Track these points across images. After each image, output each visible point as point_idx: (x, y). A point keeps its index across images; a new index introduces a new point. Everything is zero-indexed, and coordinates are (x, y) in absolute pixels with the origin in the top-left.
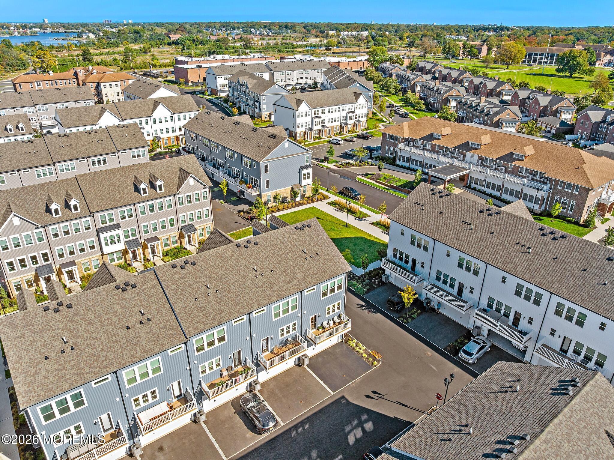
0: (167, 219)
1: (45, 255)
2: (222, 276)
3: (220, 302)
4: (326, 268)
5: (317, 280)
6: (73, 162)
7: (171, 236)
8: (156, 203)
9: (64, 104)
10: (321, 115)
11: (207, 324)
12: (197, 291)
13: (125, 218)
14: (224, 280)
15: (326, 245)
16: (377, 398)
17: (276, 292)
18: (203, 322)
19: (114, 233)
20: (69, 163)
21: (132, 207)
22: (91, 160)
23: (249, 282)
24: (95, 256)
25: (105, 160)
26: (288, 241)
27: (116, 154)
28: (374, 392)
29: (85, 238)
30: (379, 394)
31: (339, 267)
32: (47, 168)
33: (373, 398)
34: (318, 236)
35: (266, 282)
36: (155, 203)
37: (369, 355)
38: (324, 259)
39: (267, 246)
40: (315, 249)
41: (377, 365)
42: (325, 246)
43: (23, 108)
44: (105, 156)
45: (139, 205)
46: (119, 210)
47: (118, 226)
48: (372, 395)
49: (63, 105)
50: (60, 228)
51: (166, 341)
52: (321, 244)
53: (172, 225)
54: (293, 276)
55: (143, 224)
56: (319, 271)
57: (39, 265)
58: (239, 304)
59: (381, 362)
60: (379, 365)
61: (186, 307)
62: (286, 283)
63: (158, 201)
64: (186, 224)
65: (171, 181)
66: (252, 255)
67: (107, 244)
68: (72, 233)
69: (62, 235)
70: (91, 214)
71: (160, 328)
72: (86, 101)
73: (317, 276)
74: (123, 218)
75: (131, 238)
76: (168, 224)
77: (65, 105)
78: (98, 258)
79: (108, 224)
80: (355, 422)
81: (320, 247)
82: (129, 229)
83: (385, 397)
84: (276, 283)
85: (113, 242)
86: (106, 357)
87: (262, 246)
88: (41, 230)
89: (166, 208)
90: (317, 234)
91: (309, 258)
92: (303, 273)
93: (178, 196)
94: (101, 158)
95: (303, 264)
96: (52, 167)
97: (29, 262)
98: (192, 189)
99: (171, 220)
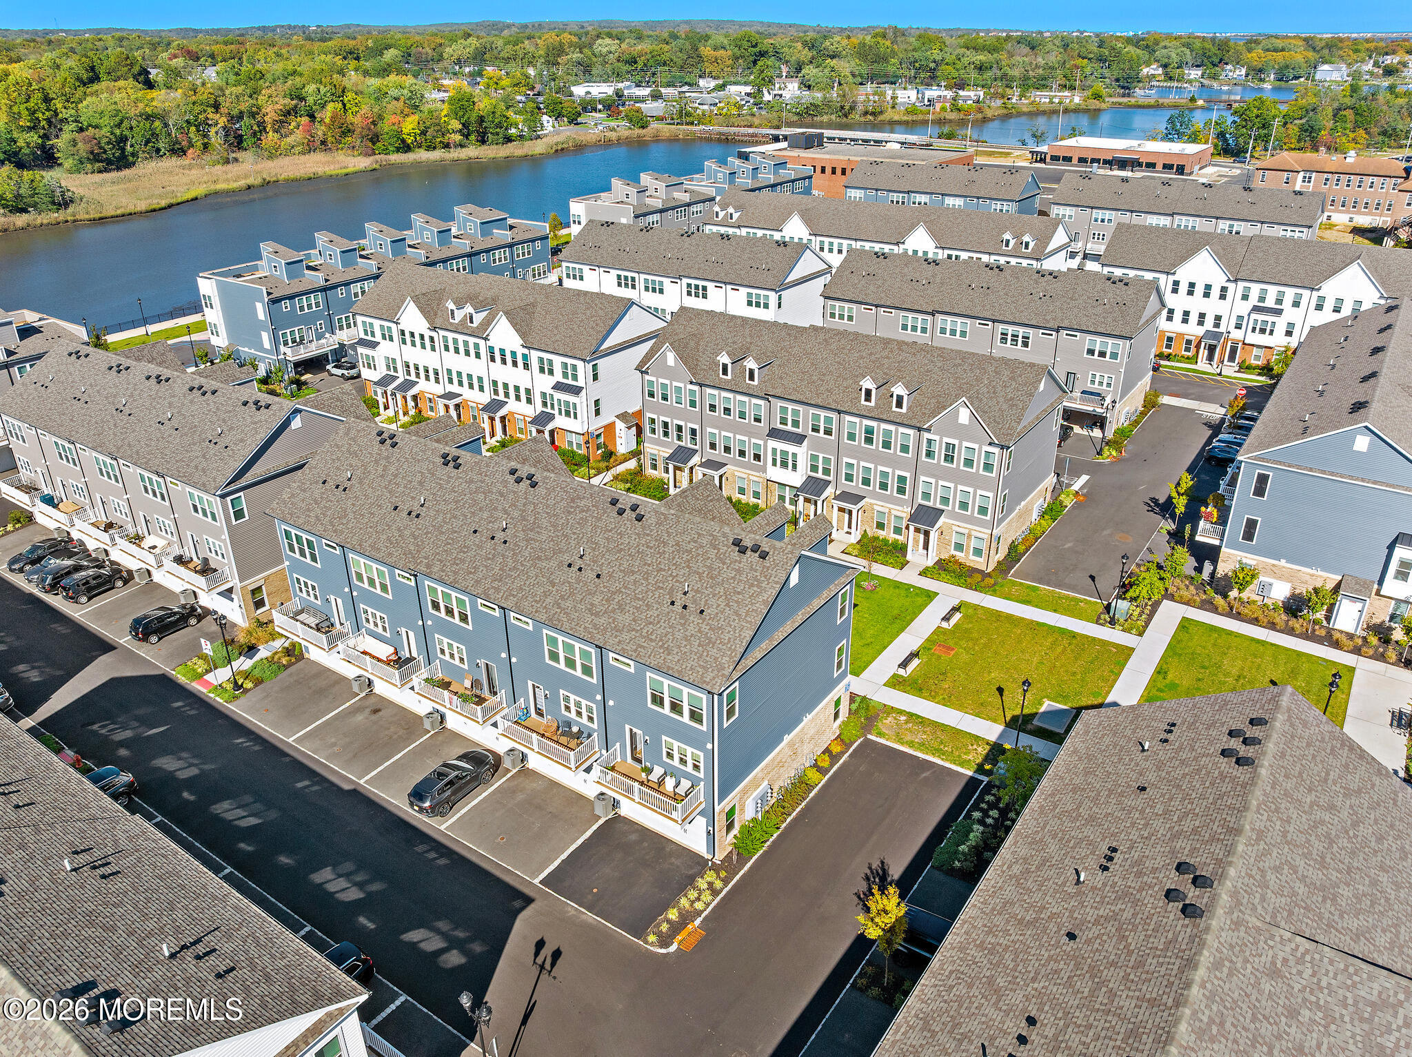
0: (894, 473)
1: (693, 432)
2: (538, 527)
3: (489, 559)
4: (680, 647)
5: (635, 651)
6: (968, 321)
7: (893, 512)
8: (881, 428)
9: (1235, 223)
11: (443, 571)
12: (490, 522)
13: (818, 431)
14: (531, 535)
15: (743, 612)
16: (540, 960)
17: (559, 610)
18: (444, 565)
19: (791, 448)
20: (959, 320)
21: (834, 415)
22: (1001, 327)
23: (553, 564)
24: (758, 474)
25: (1028, 338)
26: (690, 552)
27: (1054, 333)
28: (557, 954)
29: (751, 435)
30: (553, 965)
31: (703, 667)
32: (920, 317)
33: (537, 954)
34: (752, 585)
35: (569, 583)
36: (879, 427)
37: (681, 925)
38: (700, 631)
39: (648, 535)
40: (712, 601)
41: (652, 944)
42: (736, 613)
44: (1031, 331)
45: (848, 418)
46: (812, 411)
47: (799, 439)
48: (547, 952)
49: (1231, 226)
50: (720, 397)
51: (396, 554)
52: (737, 602)
53: (901, 490)
54: (614, 611)
55: (846, 460)
56: (661, 640)
57: (683, 444)
58: (500, 580)
59: (663, 951)
61: (456, 532)
62: (590, 610)
63: (884, 426)
64: (930, 504)
66: (610, 531)
67: (774, 462)
68: (735, 415)
69: (720, 411)
70: (766, 397)
71: (413, 535)
72: (1289, 228)
73: (645, 644)
74: (816, 430)
75: (819, 474)
76: (893, 485)
77: (1238, 226)
78: (761, 480)
79: (789, 428)
80: (461, 934)
81: (727, 605)
82: (821, 456)
83: (544, 977)
84: (579, 597)
85: (784, 465)
87: (643, 528)
88: (696, 388)
89: (895, 449)
90: (758, 581)
91: (678, 607)
92: (634, 620)
93: (926, 435)
94: (1021, 331)
95: (656, 606)
96: (929, 318)
97: (673, 432)
98: (962, 432)
99: (902, 479)
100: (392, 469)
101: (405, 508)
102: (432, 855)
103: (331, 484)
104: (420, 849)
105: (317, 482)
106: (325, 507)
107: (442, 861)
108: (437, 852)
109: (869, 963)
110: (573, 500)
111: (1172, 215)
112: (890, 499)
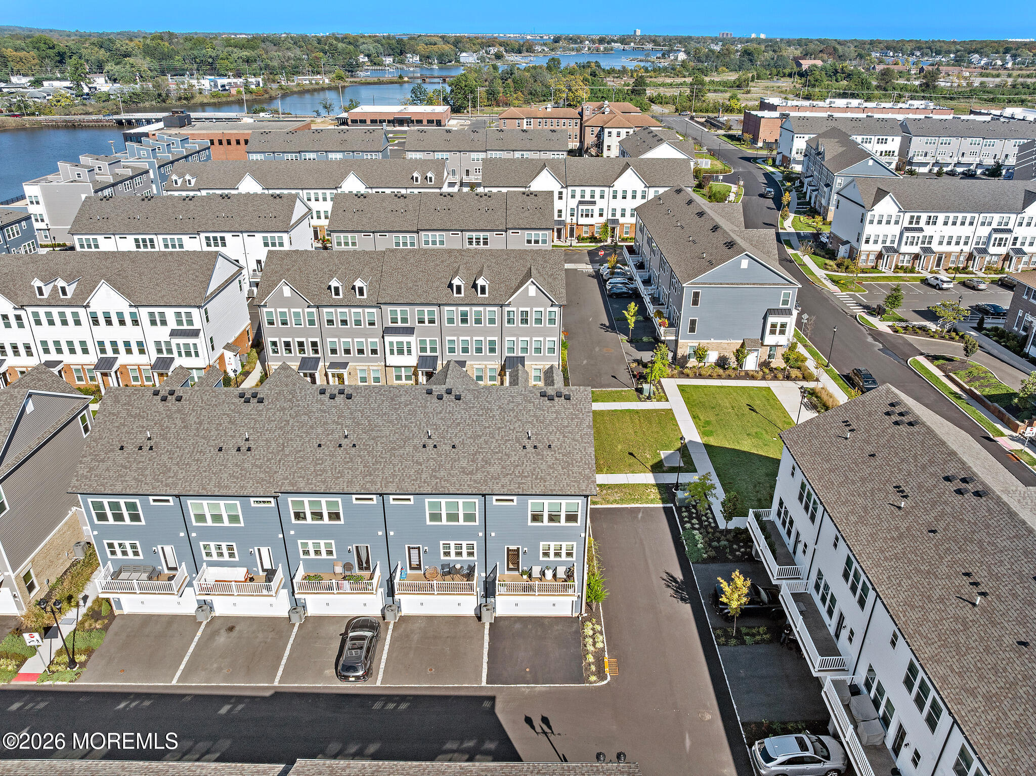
0: (485, 340)
1: (314, 344)
2: (376, 426)
3: (348, 462)
4: (550, 475)
5: (519, 487)
6: (444, 233)
7: (488, 366)
8: (472, 311)
9: (525, 153)
10: (925, 228)
11: (311, 484)
12: (328, 434)
13: (423, 322)
14: (374, 434)
15: (578, 437)
16: (539, 730)
17: (438, 480)
18: (308, 479)
19: (404, 339)
20: (437, 234)
21: (435, 309)
22: (468, 234)
23: (409, 449)
24: (376, 364)
25: (488, 239)
26: (513, 410)
27: (504, 233)
28: (545, 720)
29: (366, 336)
30: (550, 727)
31: (575, 482)
32: (408, 235)
33: (533, 727)
34: (572, 419)
35: (432, 459)
36: (471, 310)
37: (599, 662)
38: (556, 459)
39: (473, 407)
40: (552, 438)
41: (595, 682)
42: (574, 439)
43: (472, 153)
44: (488, 234)
45: (447, 308)
46: (417, 308)
47: (410, 331)
48: (537, 722)
49: (522, 155)
50: (338, 313)
51: (249, 485)
52: (569, 432)
53: (492, 350)
54: (483, 467)
55: (448, 338)
56: (533, 474)
57: (306, 355)
58: (371, 475)
59: (605, 682)
60: (597, 684)
61: (300, 451)
62: (463, 472)
63: (475, 309)
64: (515, 355)
65: (507, 283)
66: (440, 413)
67: (392, 352)
68: (351, 324)
69: (337, 324)
70: (378, 305)
71: (254, 465)
72: (556, 153)
73: (523, 481)
74: (421, 321)
75: (428, 353)
76: (486, 348)
77: (527, 155)
78: (380, 368)
79: (400, 324)
80: (470, 744)
81: (564, 436)
82: (428, 339)
83: (552, 737)
84: (448, 466)
85: (401, 352)
86: (176, 474)
87: (466, 403)
88: (314, 310)
89: (485, 323)
90: (575, 414)
91: (530, 448)
92: (503, 467)
93: (507, 309)
94: (482, 235)
95: (513, 453)
96: (415, 235)
97: (295, 348)
98: (532, 302)
99: (492, 343)
100: (192, 419)
101: (231, 445)
102: (391, 706)
103: (129, 448)
104: (377, 706)
105: (113, 450)
106: (139, 468)
107: (403, 706)
108: (393, 702)
109: (714, 629)
110: (393, 400)
111: (486, 151)
112: (486, 358)
